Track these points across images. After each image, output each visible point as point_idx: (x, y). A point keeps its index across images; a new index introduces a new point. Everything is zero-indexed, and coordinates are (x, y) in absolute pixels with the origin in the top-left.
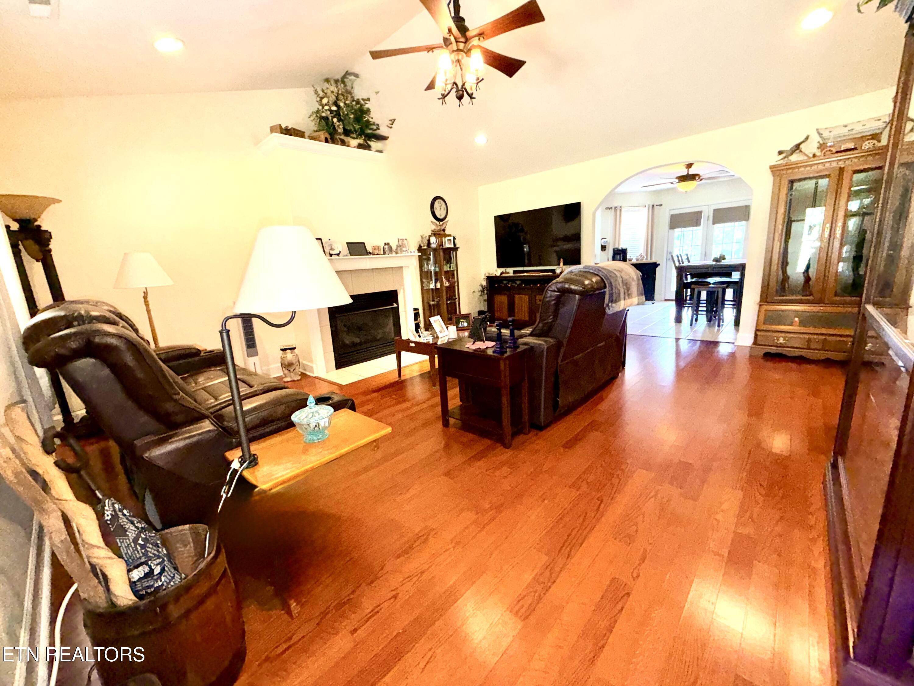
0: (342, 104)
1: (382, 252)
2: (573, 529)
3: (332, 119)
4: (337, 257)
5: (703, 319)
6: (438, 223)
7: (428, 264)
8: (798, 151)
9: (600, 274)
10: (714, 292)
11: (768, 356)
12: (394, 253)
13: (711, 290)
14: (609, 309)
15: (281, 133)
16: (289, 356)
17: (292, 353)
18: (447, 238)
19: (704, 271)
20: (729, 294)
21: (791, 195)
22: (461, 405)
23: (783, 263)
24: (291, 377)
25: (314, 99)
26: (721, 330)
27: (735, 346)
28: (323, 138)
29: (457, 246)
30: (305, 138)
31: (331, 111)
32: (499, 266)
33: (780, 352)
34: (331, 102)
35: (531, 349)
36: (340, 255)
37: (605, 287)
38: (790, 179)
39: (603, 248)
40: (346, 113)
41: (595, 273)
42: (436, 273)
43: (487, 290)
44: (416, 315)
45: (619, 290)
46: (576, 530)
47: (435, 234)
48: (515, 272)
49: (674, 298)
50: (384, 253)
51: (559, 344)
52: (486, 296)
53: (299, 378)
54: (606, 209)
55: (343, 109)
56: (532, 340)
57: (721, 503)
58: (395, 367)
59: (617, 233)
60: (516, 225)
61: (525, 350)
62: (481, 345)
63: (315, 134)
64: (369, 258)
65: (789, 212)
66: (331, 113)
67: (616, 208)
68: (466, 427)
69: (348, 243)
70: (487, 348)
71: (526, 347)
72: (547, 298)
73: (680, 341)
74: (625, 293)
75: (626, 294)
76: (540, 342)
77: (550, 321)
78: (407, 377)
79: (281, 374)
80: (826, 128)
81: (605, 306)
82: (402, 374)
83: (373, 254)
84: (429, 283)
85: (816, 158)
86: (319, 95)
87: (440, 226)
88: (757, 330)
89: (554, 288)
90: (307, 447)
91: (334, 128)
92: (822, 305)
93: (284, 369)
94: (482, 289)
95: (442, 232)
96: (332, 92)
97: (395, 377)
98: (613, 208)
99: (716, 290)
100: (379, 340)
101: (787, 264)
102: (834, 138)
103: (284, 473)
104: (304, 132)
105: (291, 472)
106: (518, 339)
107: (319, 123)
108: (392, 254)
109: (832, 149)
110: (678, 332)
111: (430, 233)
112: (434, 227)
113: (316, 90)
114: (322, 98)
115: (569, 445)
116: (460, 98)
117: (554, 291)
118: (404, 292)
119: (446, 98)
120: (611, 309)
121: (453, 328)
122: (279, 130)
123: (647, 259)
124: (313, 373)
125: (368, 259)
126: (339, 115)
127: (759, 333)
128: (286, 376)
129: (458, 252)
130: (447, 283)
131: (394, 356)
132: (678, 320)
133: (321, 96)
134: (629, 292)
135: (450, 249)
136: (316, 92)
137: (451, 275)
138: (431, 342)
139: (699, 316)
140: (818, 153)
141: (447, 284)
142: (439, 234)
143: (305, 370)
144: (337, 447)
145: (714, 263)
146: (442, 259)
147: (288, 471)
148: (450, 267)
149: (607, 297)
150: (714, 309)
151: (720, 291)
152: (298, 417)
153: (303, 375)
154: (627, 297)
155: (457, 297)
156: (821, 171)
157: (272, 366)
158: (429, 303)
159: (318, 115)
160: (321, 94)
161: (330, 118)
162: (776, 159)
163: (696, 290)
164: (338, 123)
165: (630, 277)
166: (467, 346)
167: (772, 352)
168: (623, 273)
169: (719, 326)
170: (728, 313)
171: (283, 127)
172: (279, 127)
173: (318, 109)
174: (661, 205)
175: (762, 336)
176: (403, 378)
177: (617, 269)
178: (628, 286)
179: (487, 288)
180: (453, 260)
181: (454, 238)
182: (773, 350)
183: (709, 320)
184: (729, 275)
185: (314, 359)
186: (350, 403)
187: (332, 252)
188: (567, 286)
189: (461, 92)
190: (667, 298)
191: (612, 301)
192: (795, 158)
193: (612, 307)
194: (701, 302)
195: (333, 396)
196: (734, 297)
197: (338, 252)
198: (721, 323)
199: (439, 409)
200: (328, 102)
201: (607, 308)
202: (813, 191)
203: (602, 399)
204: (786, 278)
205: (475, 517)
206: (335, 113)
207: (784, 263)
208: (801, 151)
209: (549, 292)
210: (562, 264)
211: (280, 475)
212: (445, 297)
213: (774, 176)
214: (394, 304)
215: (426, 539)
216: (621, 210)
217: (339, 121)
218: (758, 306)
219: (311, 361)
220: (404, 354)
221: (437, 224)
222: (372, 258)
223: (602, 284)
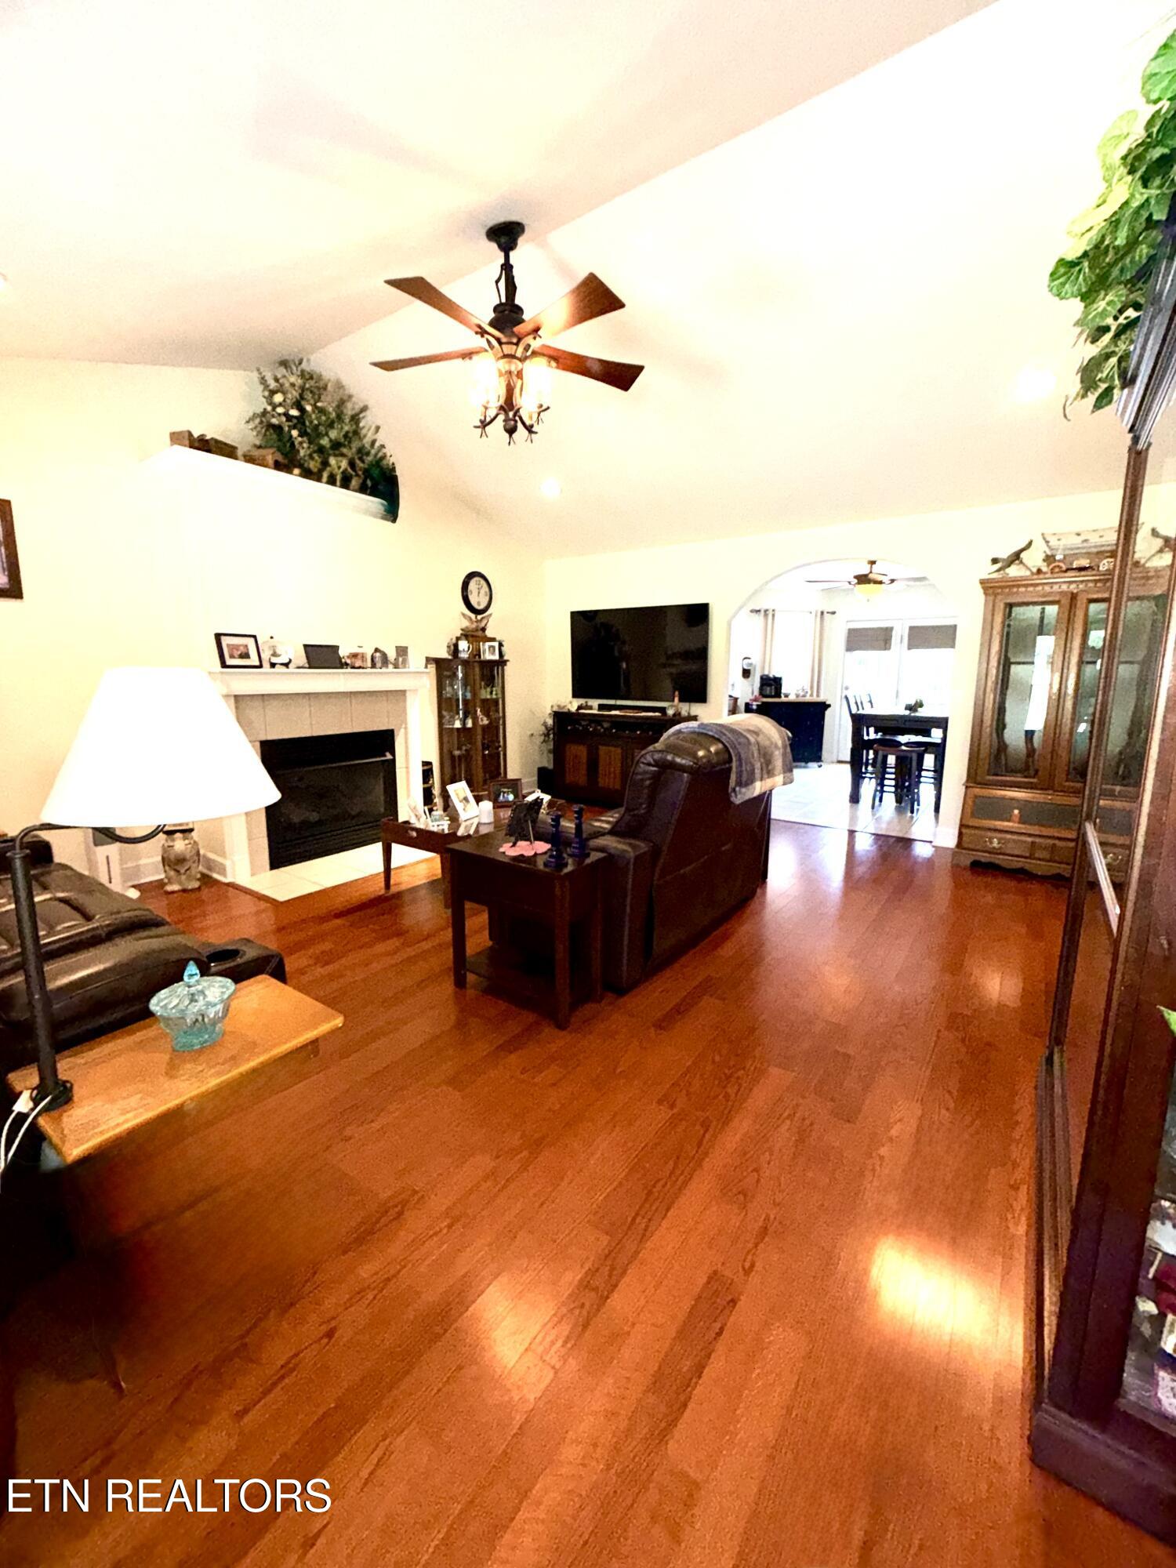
0: (309, 408)
1: (369, 664)
2: (659, 1180)
3: (289, 432)
4: (283, 669)
5: (890, 799)
6: (473, 616)
7: (452, 685)
8: (1017, 562)
9: (723, 739)
10: (906, 757)
11: (977, 867)
12: (391, 666)
13: (902, 754)
14: (736, 796)
15: (191, 447)
16: (180, 845)
17: (185, 839)
18: (488, 644)
19: (893, 724)
20: (929, 760)
21: (1009, 626)
22: (491, 948)
23: (998, 725)
24: (180, 883)
25: (259, 390)
26: (915, 819)
27: (934, 847)
28: (270, 460)
29: (506, 658)
30: (236, 458)
31: (289, 418)
32: (575, 695)
33: (992, 860)
34: (288, 401)
35: (610, 860)
36: (290, 666)
37: (730, 760)
38: (1008, 601)
39: (746, 673)
40: (316, 422)
41: (716, 736)
42: (466, 702)
43: (554, 734)
44: (427, 774)
45: (753, 766)
46: (662, 1183)
47: (467, 635)
48: (601, 707)
49: (848, 758)
50: (374, 666)
51: (655, 852)
52: (552, 743)
53: (196, 884)
54: (752, 611)
55: (310, 416)
56: (611, 843)
57: (888, 1128)
58: (381, 868)
59: (768, 648)
60: (607, 627)
61: (599, 861)
62: (524, 848)
63: (256, 453)
64: (344, 673)
65: (1006, 651)
66: (287, 421)
67: (766, 611)
68: (494, 989)
69: (306, 646)
70: (536, 854)
71: (601, 855)
72: (637, 774)
73: (857, 834)
74: (762, 769)
75: (765, 772)
76: (625, 847)
77: (642, 811)
78: (403, 887)
79: (162, 876)
80: (1054, 534)
81: (730, 790)
82: (392, 882)
83: (353, 667)
84: (452, 717)
85: (1041, 576)
86: (268, 386)
87: (477, 621)
88: (962, 826)
89: (649, 759)
90: (179, 1058)
91: (293, 444)
92: (1051, 792)
93: (167, 868)
94: (546, 732)
95: (480, 633)
96: (293, 385)
97: (379, 887)
98: (762, 612)
99: (909, 755)
100: (353, 817)
101: (1004, 727)
102: (1064, 550)
103: (121, 1119)
104: (234, 448)
105: (135, 1117)
106: (588, 839)
107: (265, 435)
108: (387, 667)
109: (1061, 564)
110: (853, 818)
111: (459, 633)
112: (465, 624)
113: (263, 378)
114: (273, 393)
115: (663, 1024)
116: (511, 431)
117: (649, 764)
118: (406, 734)
119: (487, 428)
120: (739, 796)
121: (487, 805)
122: (187, 442)
123: (811, 695)
124: (225, 876)
125: (342, 676)
126: (304, 424)
127: (964, 831)
128: (170, 882)
129: (508, 669)
130: (485, 719)
131: (378, 847)
132: (855, 798)
133: (271, 387)
134: (770, 767)
135: (492, 664)
136: (263, 381)
137: (495, 708)
138: (446, 831)
139: (884, 794)
140: (1044, 569)
141: (486, 722)
142: (477, 635)
143: (210, 869)
144: (234, 1060)
145: (907, 713)
146: (478, 677)
147: (129, 1116)
148: (491, 693)
149: (733, 777)
150: (907, 784)
151: (915, 757)
152: (162, 1004)
153: (206, 880)
154: (765, 776)
155: (501, 744)
156: (1050, 594)
157: (143, 862)
158: (451, 752)
159: (264, 419)
160: (273, 385)
161: (286, 429)
162: (988, 571)
163: (880, 753)
164: (300, 439)
165: (772, 743)
166: (501, 850)
167: (983, 860)
168: (761, 736)
169: (912, 812)
170: (926, 791)
171: (196, 435)
172: (187, 435)
173: (265, 409)
174: (834, 613)
175: (971, 835)
176: (393, 890)
177: (751, 728)
178: (768, 757)
179: (553, 729)
180: (498, 681)
181: (501, 645)
182: (984, 857)
183: (899, 800)
184: (927, 734)
185: (227, 849)
186: (274, 963)
187: (274, 660)
188: (669, 757)
189: (512, 423)
190: (840, 759)
191: (740, 783)
192: (1014, 571)
193: (740, 793)
194: (888, 770)
195: (244, 948)
196: (935, 766)
197: (287, 661)
198: (916, 807)
199: (449, 954)
200: (284, 401)
201: (733, 794)
202: (1038, 623)
203: (726, 937)
204: (1002, 747)
205: (493, 1164)
206: (295, 421)
207: (1000, 725)
208: (1021, 562)
209: (642, 765)
210: (676, 699)
211: (112, 1123)
212: (479, 744)
213: (986, 594)
214: (388, 754)
215: (400, 1214)
216: (773, 615)
217: (300, 435)
218: (963, 788)
219: (223, 854)
220: (396, 848)
221: (471, 619)
222: (349, 673)
223: (726, 755)
